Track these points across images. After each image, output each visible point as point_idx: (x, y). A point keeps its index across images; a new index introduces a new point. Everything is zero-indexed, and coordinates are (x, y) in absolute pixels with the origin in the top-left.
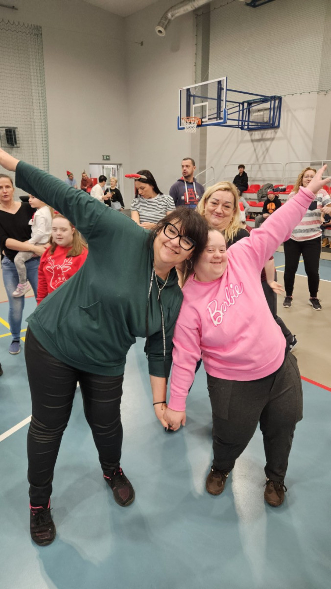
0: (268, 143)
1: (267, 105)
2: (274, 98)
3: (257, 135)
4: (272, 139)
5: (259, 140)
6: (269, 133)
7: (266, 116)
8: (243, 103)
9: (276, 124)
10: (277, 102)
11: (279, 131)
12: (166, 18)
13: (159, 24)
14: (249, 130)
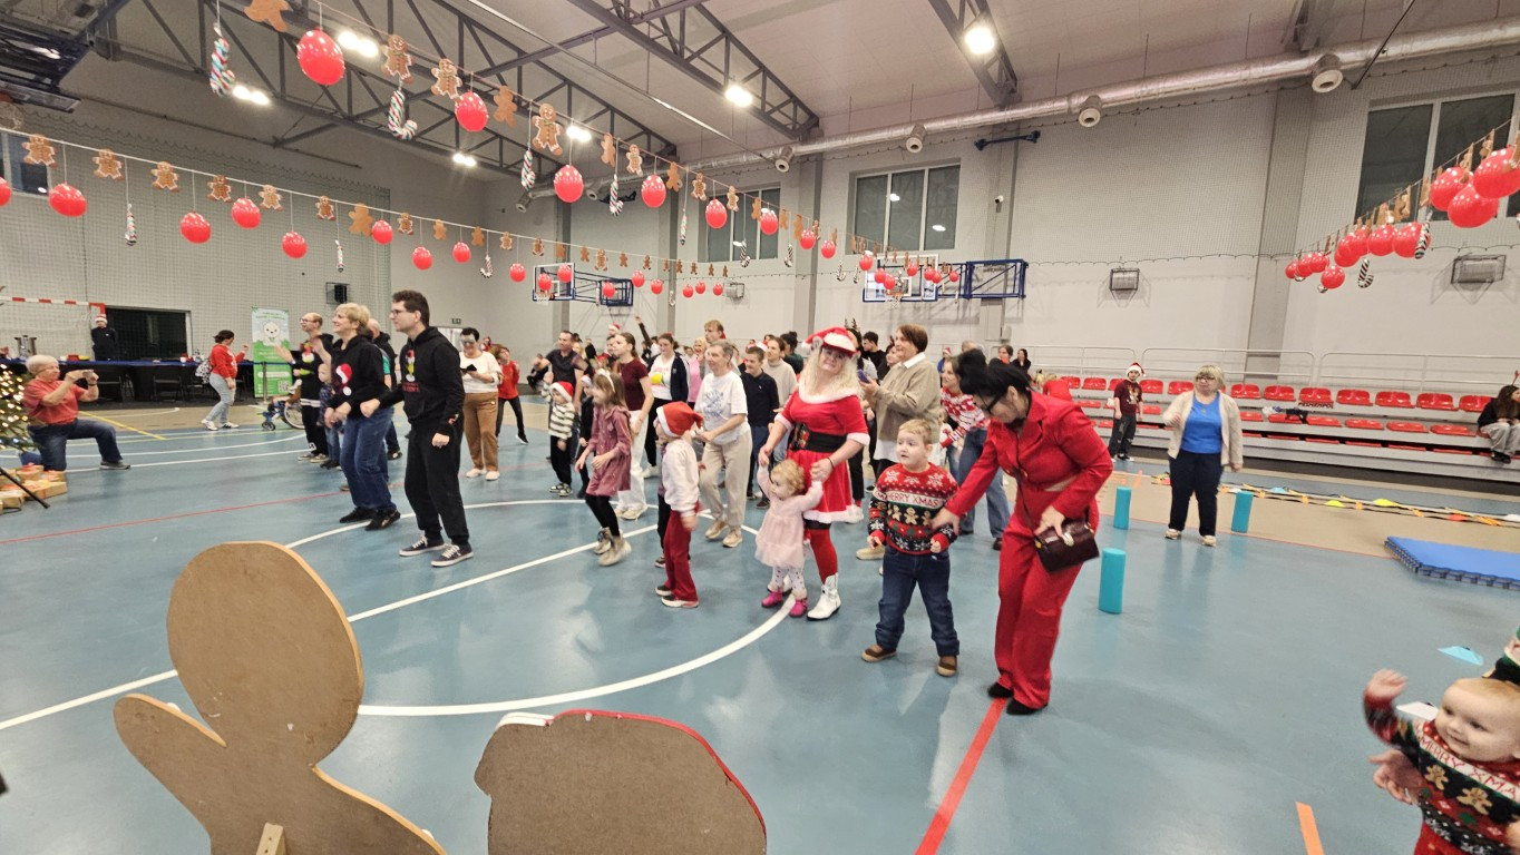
0: (624, 318)
1: (619, 285)
2: (626, 281)
3: (615, 310)
4: (628, 315)
5: (616, 315)
6: (624, 310)
7: (619, 295)
8: (600, 282)
9: (630, 302)
10: (629, 284)
11: (632, 308)
12: (527, 197)
13: (519, 202)
14: (608, 305)
